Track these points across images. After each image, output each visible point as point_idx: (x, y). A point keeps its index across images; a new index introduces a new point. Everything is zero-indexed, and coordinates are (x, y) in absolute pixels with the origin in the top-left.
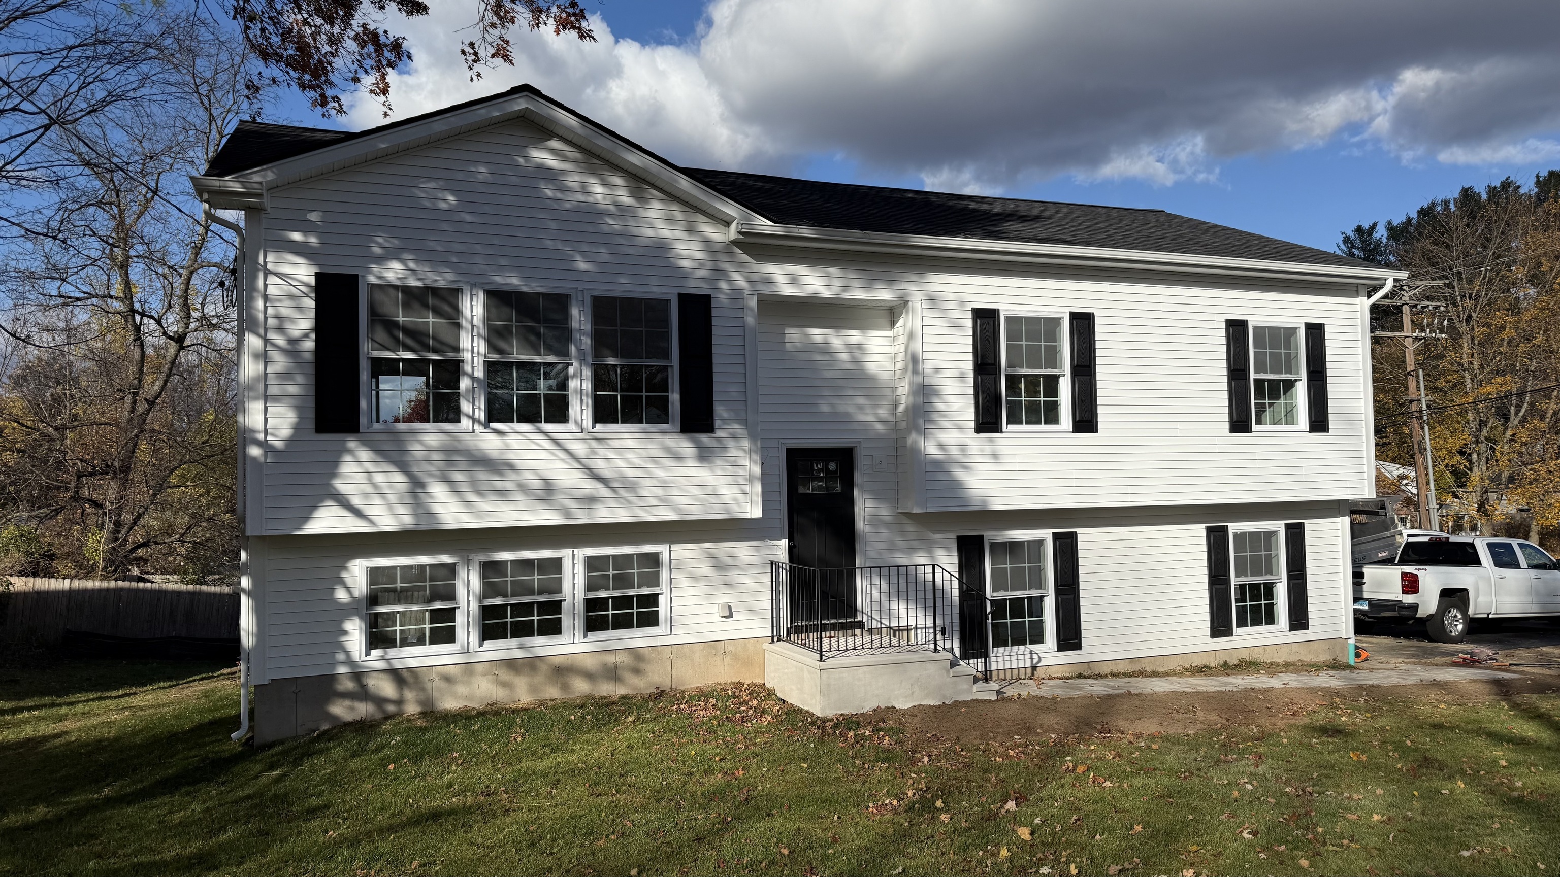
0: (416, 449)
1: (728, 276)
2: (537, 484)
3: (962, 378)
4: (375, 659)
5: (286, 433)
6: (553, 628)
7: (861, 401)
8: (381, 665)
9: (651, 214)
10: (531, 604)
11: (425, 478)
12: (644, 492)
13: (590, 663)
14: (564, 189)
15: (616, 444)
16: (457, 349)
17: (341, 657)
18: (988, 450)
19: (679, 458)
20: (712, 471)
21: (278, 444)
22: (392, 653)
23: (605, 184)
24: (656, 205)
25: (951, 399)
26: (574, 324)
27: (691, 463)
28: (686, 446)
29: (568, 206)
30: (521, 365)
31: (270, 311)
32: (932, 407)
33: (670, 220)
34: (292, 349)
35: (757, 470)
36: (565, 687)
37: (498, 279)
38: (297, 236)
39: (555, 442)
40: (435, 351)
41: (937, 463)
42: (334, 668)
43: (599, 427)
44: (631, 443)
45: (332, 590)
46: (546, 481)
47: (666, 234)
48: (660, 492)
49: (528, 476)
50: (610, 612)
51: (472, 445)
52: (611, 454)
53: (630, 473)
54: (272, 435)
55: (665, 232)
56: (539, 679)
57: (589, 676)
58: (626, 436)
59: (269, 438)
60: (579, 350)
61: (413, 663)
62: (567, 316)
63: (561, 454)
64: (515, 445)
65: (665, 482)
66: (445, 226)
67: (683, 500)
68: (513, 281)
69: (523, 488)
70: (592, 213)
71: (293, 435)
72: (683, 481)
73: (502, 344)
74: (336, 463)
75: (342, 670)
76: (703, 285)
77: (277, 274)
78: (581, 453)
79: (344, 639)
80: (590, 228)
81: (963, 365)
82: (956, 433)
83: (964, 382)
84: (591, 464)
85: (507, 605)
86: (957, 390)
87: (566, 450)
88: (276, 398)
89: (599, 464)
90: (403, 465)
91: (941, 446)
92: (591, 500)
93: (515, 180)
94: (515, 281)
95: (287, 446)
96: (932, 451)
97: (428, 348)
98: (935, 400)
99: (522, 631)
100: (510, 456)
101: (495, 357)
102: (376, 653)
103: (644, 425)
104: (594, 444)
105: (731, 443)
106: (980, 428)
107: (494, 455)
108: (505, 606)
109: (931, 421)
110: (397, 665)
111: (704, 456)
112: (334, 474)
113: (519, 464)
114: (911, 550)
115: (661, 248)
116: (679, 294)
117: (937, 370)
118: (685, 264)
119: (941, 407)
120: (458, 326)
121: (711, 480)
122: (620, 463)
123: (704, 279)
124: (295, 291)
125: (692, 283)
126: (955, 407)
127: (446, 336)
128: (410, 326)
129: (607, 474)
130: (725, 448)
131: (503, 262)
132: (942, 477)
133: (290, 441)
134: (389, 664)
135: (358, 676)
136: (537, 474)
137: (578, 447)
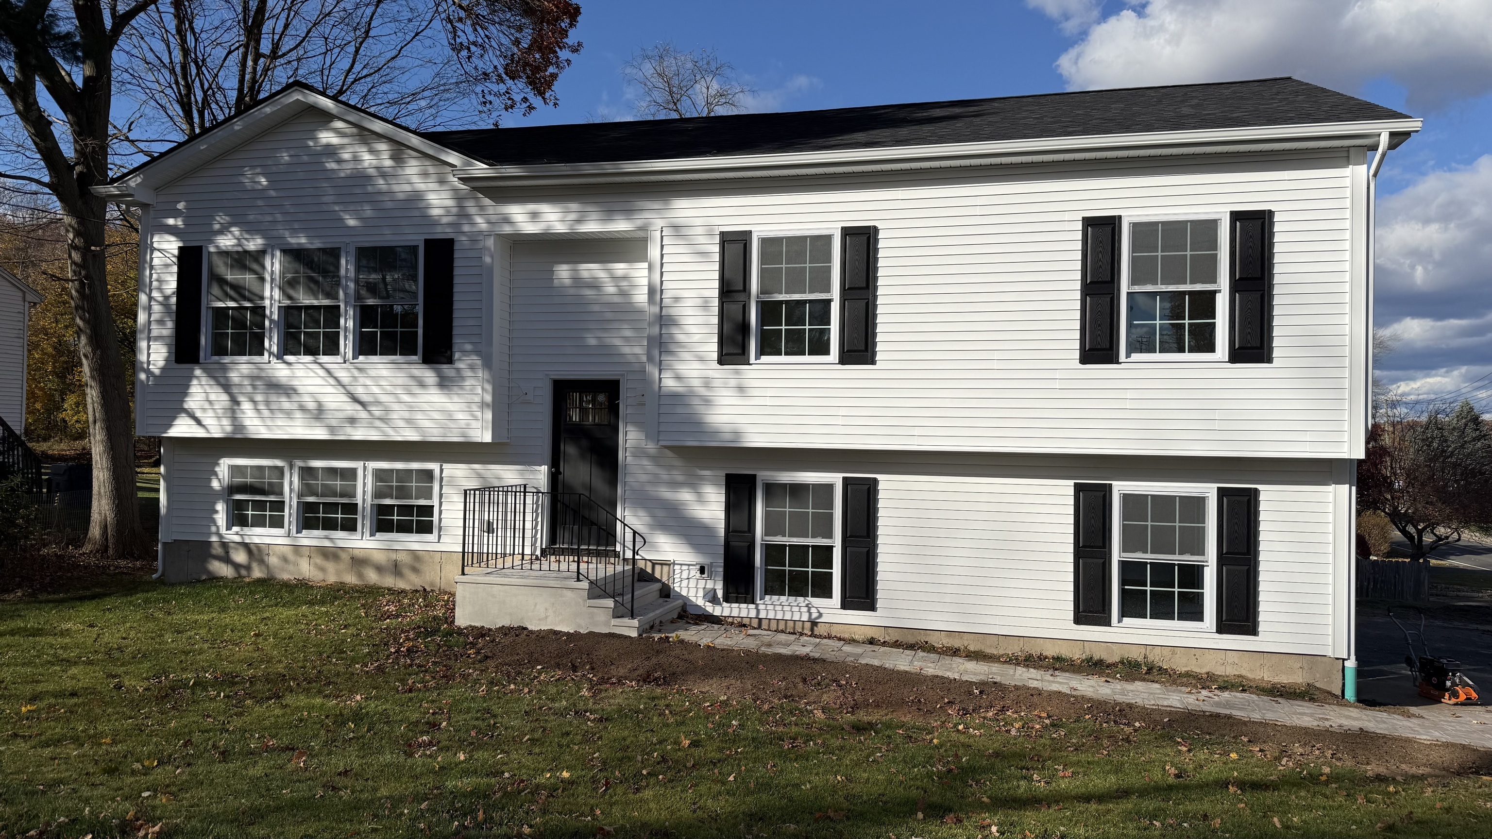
0: (234, 376)
1: (472, 220)
2: (312, 406)
3: (705, 306)
4: (233, 535)
5: (161, 363)
6: (350, 526)
7: (628, 333)
8: (237, 539)
9: (408, 171)
10: (337, 504)
11: (241, 398)
12: (394, 416)
13: (380, 558)
14: (340, 161)
15: (373, 373)
16: (262, 298)
17: (214, 529)
18: (733, 383)
19: (422, 385)
20: (451, 398)
21: (157, 372)
22: (247, 530)
23: (371, 151)
24: (413, 162)
25: (693, 329)
26: (343, 272)
27: (434, 390)
28: (428, 375)
29: (342, 175)
30: (308, 308)
31: (155, 276)
32: (672, 338)
33: (425, 174)
34: (165, 304)
35: (488, 398)
36: (360, 576)
37: (293, 241)
38: (171, 221)
39: (328, 371)
40: (250, 300)
41: (676, 397)
42: (209, 537)
43: (361, 358)
44: (385, 373)
45: (210, 480)
46: (320, 404)
47: (422, 187)
48: (407, 415)
49: (306, 398)
50: (395, 518)
51: (270, 373)
52: (368, 382)
53: (384, 398)
54: (154, 365)
55: (420, 184)
56: (342, 566)
57: (379, 569)
58: (380, 366)
59: (151, 367)
60: (346, 294)
61: (256, 540)
62: (337, 267)
63: (332, 381)
64: (299, 373)
65: (411, 407)
66: (260, 203)
67: (427, 424)
68: (301, 240)
69: (303, 409)
70: (361, 178)
71: (166, 365)
72: (426, 407)
73: (292, 292)
74: (188, 386)
75: (214, 539)
76: (448, 230)
77: (158, 250)
78: (345, 380)
79: (215, 516)
80: (357, 190)
81: (707, 293)
82: (697, 365)
83: (708, 311)
84: (351, 389)
85: (320, 503)
86: (700, 320)
87: (336, 378)
88: (157, 338)
89: (359, 391)
90: (226, 387)
91: (678, 378)
92: (352, 421)
93: (305, 158)
94: (303, 240)
95: (162, 372)
96: (669, 383)
97: (245, 298)
98: (674, 330)
99: (330, 525)
100: (295, 382)
101: (287, 302)
102: (235, 529)
103: (398, 358)
104: (356, 373)
105: (469, 373)
106: (723, 359)
107: (284, 381)
108: (317, 504)
109: (671, 353)
110: (247, 541)
111: (444, 384)
112: (186, 394)
113: (301, 389)
114: (675, 485)
115: (416, 199)
116: (426, 240)
117: (677, 299)
118: (435, 212)
119: (681, 338)
120: (262, 279)
121: (451, 407)
122: (376, 390)
123: (449, 224)
124: (169, 261)
125: (439, 229)
126: (696, 338)
127: (255, 287)
128: (235, 282)
129: (365, 398)
130: (463, 378)
131: (296, 226)
132: (680, 410)
133: (163, 369)
134: (243, 538)
135: (225, 545)
136: (314, 397)
137: (343, 374)
